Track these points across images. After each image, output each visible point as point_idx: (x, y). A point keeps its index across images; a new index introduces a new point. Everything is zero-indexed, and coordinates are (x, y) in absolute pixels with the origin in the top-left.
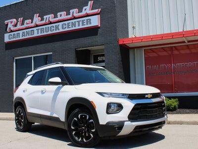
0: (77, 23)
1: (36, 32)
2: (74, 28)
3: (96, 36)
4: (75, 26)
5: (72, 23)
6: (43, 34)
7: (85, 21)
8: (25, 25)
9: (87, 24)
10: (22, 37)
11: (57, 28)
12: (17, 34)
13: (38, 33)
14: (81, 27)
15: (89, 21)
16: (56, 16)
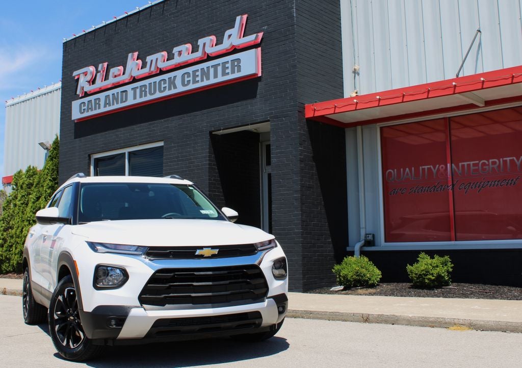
0: (212, 70)
1: (130, 94)
2: (206, 83)
3: (254, 101)
4: (208, 79)
5: (202, 69)
6: (144, 99)
7: (229, 65)
8: (112, 81)
9: (233, 72)
10: (105, 106)
11: (172, 82)
12: (95, 100)
13: (135, 98)
14: (221, 79)
15: (237, 64)
16: (170, 57)
